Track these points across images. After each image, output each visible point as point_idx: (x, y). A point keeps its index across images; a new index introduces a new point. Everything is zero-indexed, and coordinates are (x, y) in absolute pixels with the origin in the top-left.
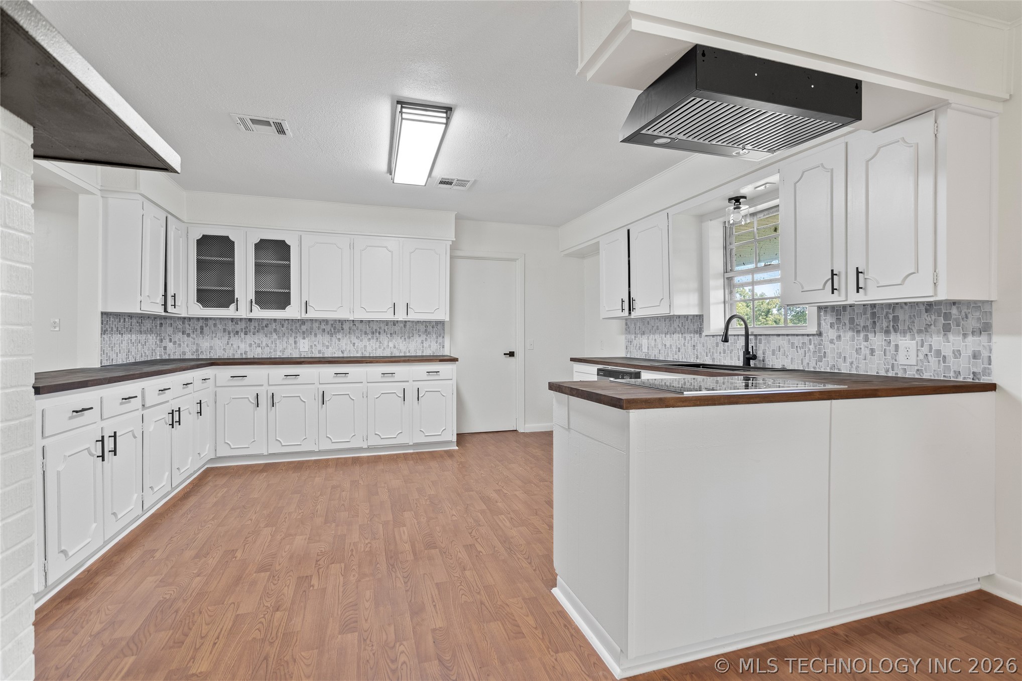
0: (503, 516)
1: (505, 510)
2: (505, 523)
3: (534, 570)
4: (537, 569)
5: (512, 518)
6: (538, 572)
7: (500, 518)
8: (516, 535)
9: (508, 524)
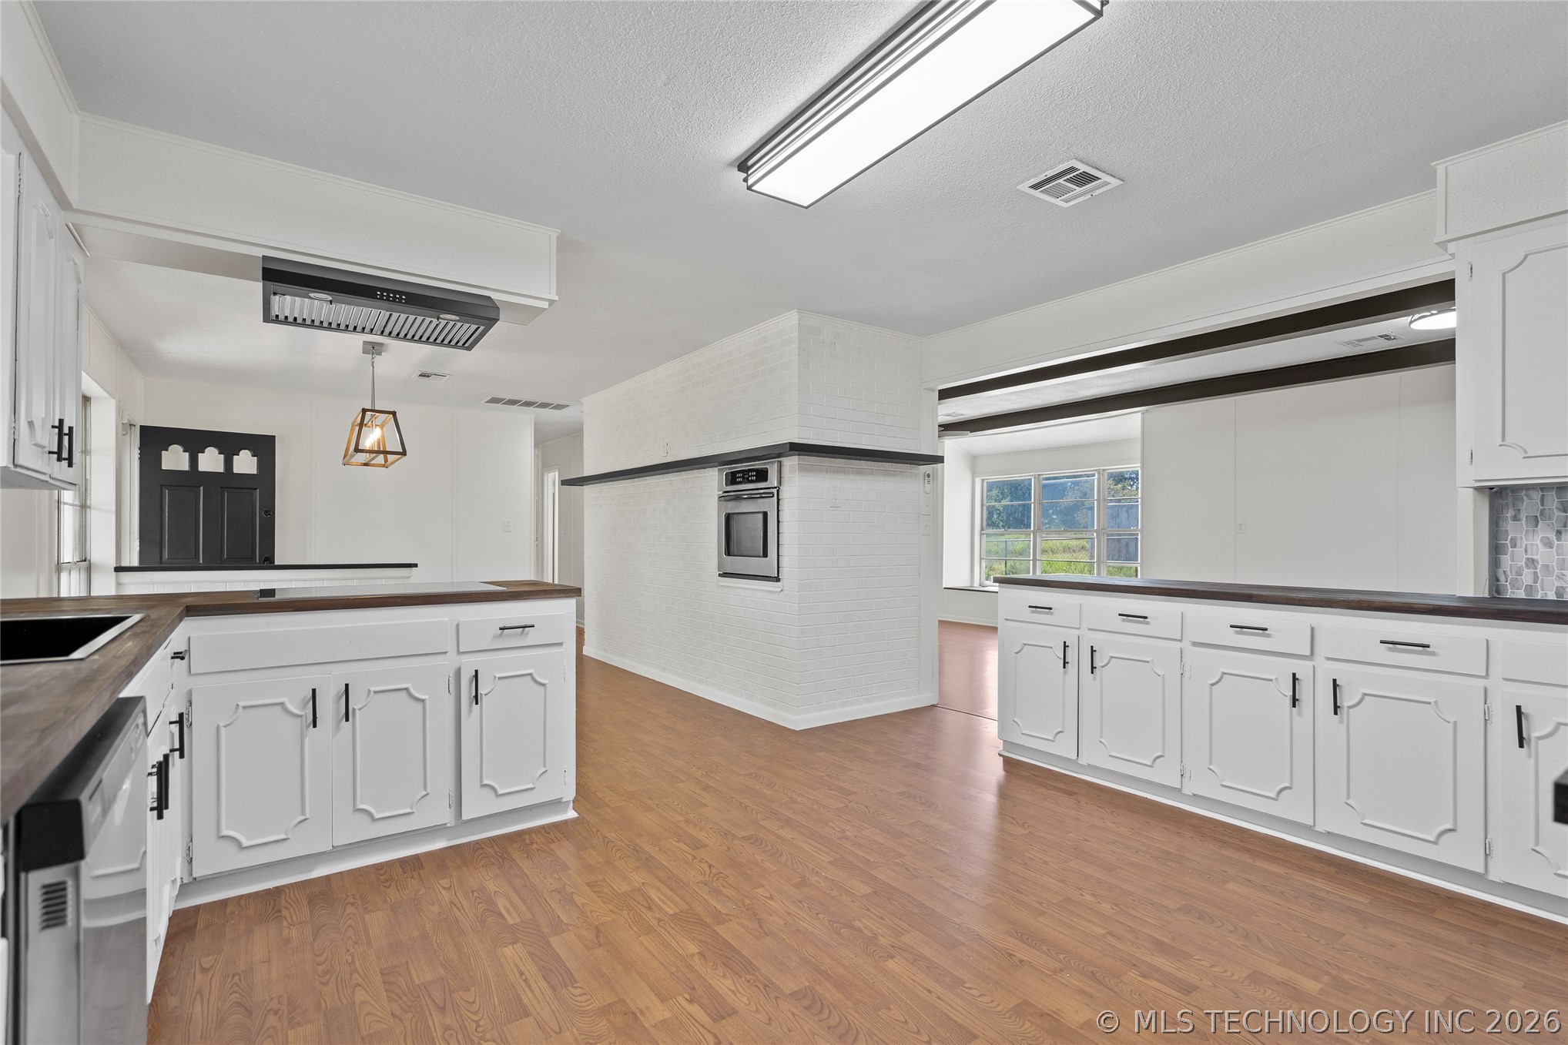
0: (671, 912)
1: (672, 931)
2: (660, 895)
3: (599, 831)
4: (595, 833)
5: (649, 908)
6: (594, 830)
7: (675, 908)
8: (631, 874)
9: (653, 893)
